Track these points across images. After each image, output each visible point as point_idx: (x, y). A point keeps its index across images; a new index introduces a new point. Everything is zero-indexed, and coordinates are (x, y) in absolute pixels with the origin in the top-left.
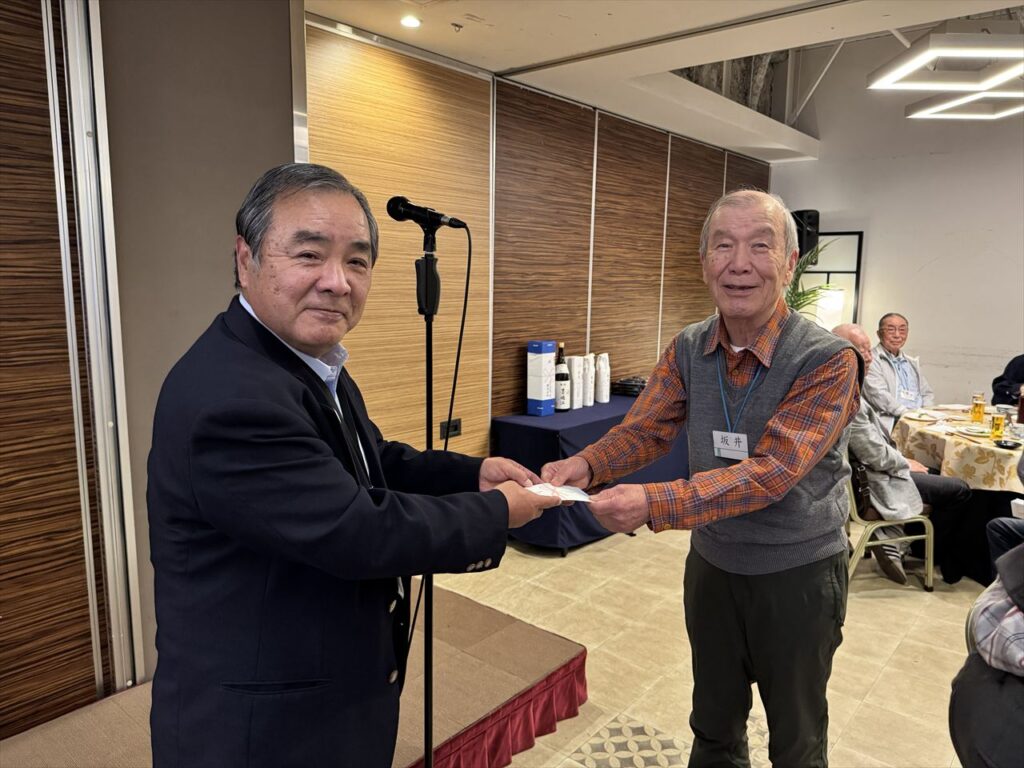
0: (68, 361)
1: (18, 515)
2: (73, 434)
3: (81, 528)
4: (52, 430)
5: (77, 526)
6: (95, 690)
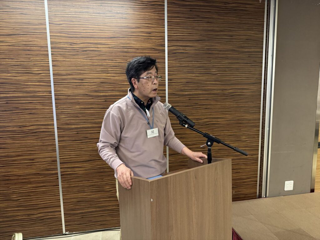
0: (260, 112)
1: (247, 149)
2: (259, 131)
3: (258, 154)
4: (255, 129)
5: (257, 154)
6: (256, 196)
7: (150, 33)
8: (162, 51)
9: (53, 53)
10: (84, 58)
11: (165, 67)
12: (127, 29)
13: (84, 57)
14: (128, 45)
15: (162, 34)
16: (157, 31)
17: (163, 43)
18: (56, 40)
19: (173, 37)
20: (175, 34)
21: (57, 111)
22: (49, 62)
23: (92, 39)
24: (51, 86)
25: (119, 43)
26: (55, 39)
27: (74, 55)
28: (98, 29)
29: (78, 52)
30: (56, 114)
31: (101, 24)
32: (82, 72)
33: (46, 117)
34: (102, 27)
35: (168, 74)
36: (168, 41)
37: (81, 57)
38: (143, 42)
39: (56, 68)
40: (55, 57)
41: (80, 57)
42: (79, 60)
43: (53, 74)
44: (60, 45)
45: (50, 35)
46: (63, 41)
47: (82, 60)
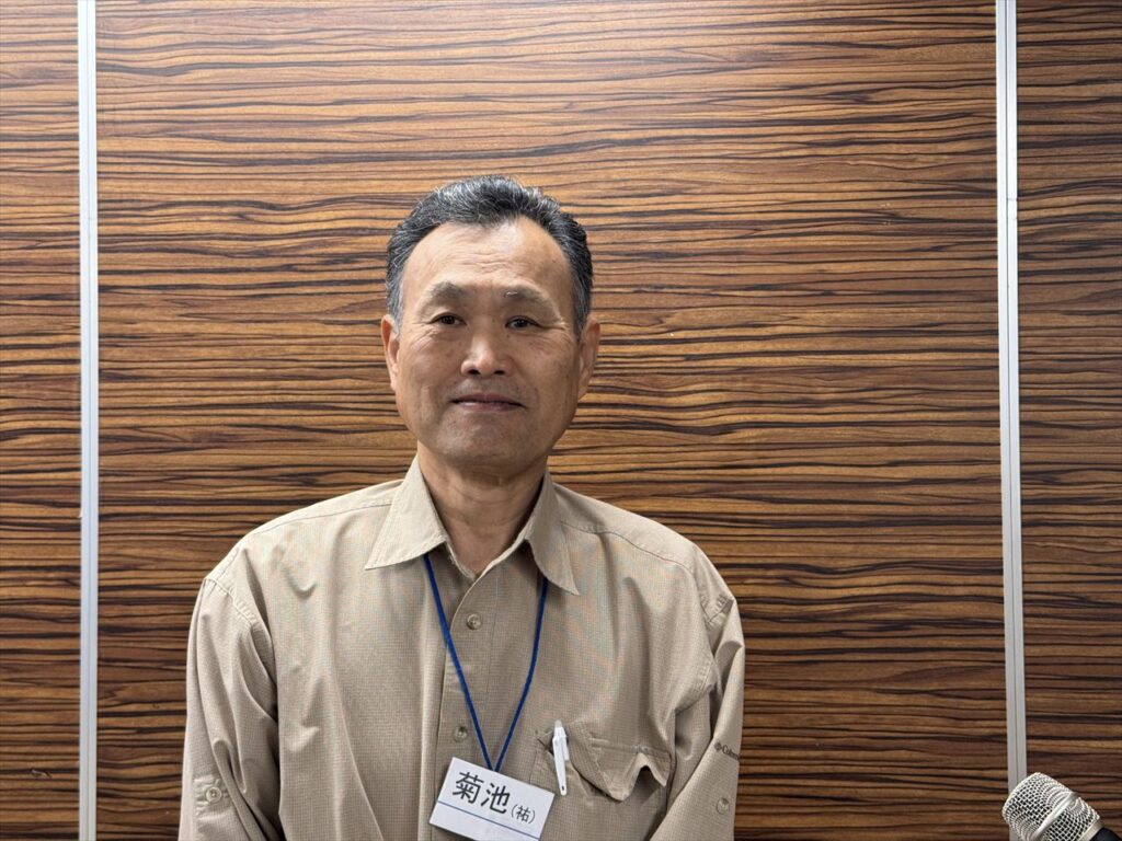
7: (860, 98)
8: (966, 233)
9: (110, 280)
10: (334, 312)
11: (996, 367)
12: (670, 74)
13: (330, 303)
14: (677, 202)
15: (965, 100)
16: (927, 73)
17: (978, 171)
18: (137, 186)
19: (1067, 113)
20: (1087, 92)
21: (104, 721)
22: (77, 345)
23: (399, 166)
24: (77, 528)
25: (601, 189)
26: (132, 177)
27: (263, 293)
28: (443, 89)
29: (289, 268)
30: (102, 747)
31: (474, 51)
32: (311, 419)
33: (29, 771)
34: (476, 71)
35: (1022, 423)
36: (1020, 146)
37: (314, 305)
38: (806, 169)
39: (127, 394)
40: (124, 313)
41: (300, 307)
42: (297, 329)
43: (103, 439)
44: (168, 219)
45: (99, 154)
46: (191, 187)
47: (318, 329)
